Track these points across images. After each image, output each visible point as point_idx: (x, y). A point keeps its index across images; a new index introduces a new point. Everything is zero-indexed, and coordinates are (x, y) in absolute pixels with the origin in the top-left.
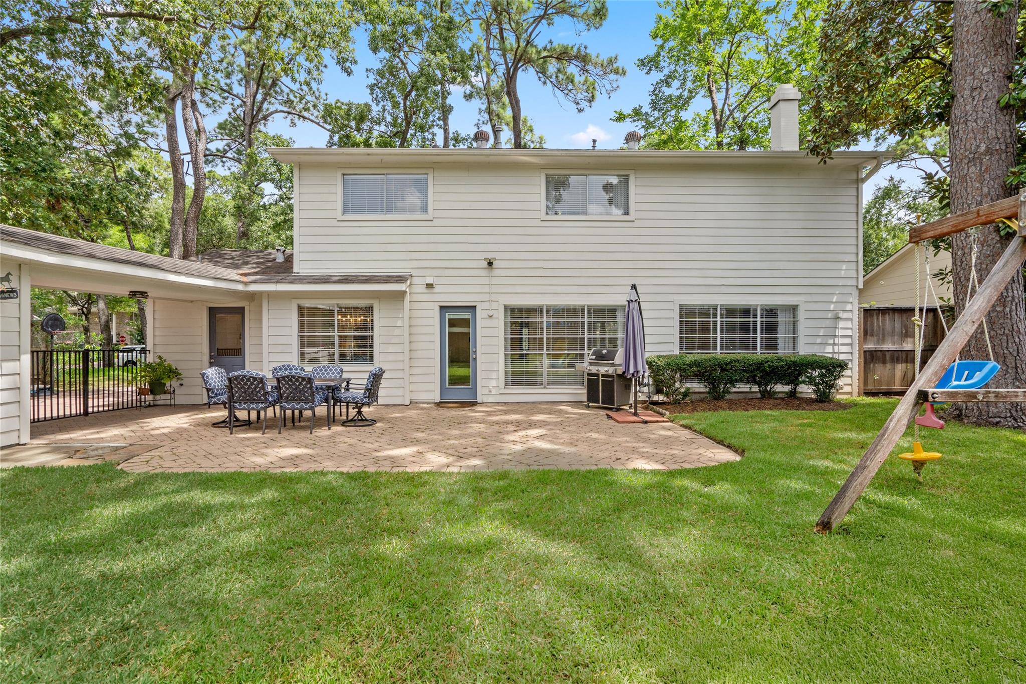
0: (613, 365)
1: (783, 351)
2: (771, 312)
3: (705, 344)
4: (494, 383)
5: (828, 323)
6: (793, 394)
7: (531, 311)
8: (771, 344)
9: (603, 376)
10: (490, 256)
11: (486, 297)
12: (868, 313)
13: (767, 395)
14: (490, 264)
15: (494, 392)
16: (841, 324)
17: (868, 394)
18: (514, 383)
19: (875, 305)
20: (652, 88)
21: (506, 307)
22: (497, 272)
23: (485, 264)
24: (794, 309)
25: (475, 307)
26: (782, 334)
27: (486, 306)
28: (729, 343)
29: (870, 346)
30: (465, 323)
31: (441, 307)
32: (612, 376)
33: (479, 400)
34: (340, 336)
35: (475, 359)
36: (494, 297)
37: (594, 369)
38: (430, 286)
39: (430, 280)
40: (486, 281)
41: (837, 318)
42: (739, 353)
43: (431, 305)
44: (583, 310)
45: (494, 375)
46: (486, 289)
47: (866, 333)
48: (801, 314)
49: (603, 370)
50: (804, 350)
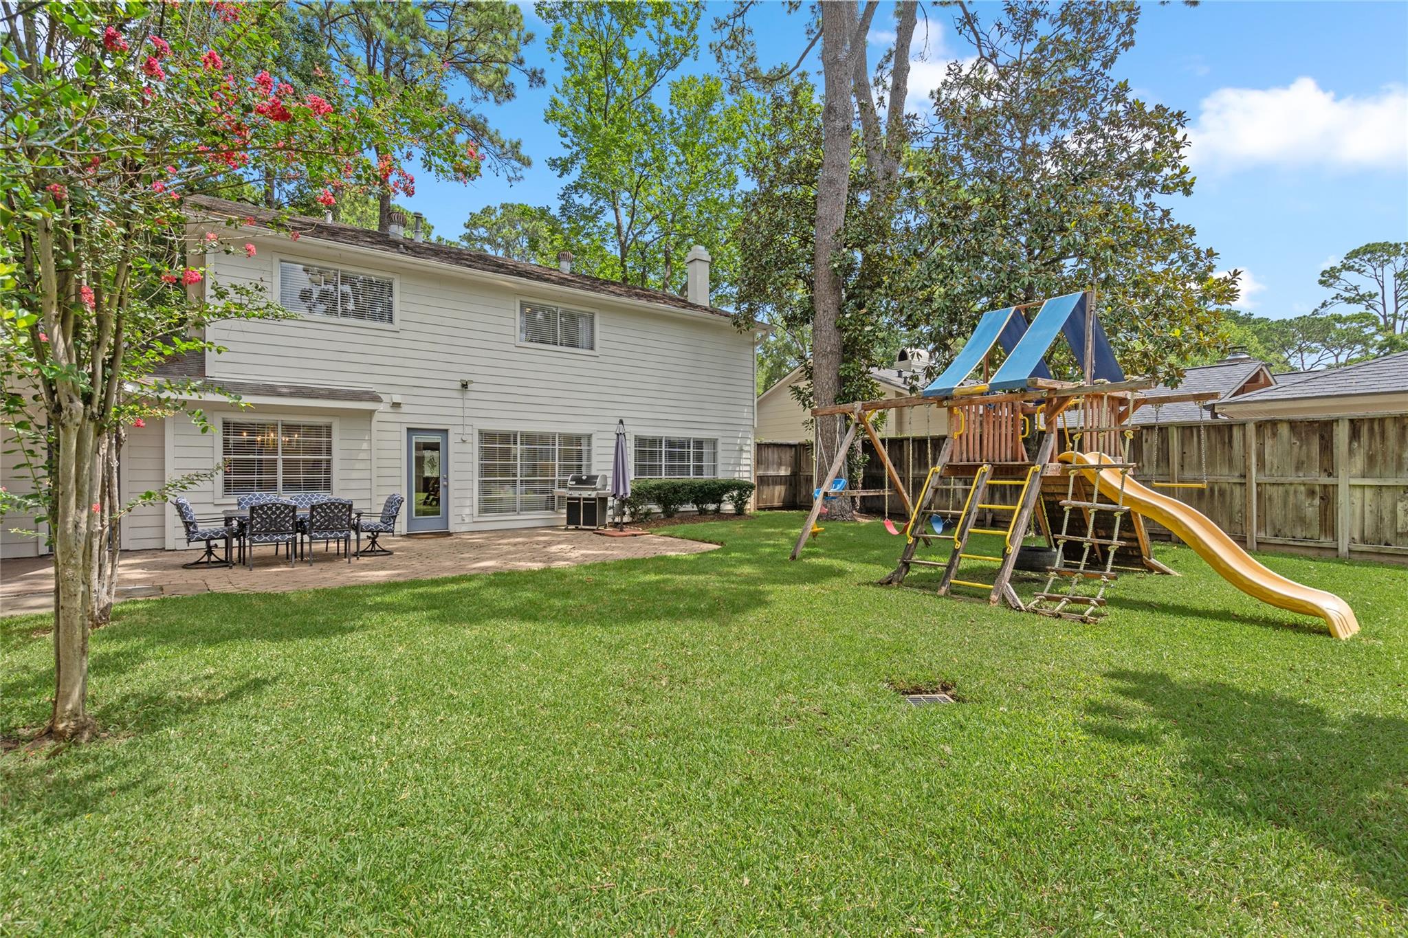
0: (595, 489)
1: (707, 476)
2: (699, 444)
3: (654, 470)
4: (467, 511)
5: (736, 454)
6: (717, 511)
7: (507, 437)
8: (699, 470)
9: (585, 499)
10: (466, 378)
11: (460, 421)
12: (760, 446)
13: (703, 512)
14: (465, 386)
15: (467, 520)
16: (745, 455)
17: (759, 509)
18: (486, 511)
19: (764, 441)
20: (561, 192)
21: (481, 433)
22: (471, 395)
23: (458, 385)
24: (714, 442)
25: (446, 431)
26: (706, 463)
27: (459, 430)
28: (671, 470)
29: (761, 473)
30: (434, 447)
31: (409, 429)
32: (594, 499)
33: (451, 530)
34: (284, 460)
35: (446, 487)
36: (468, 421)
37: (576, 494)
38: (396, 405)
39: (397, 399)
40: (459, 403)
41: (741, 450)
42: (677, 479)
43: (396, 427)
44: (554, 438)
45: (468, 502)
46: (460, 412)
47: (759, 462)
48: (720, 447)
49: (585, 494)
50: (722, 475)
